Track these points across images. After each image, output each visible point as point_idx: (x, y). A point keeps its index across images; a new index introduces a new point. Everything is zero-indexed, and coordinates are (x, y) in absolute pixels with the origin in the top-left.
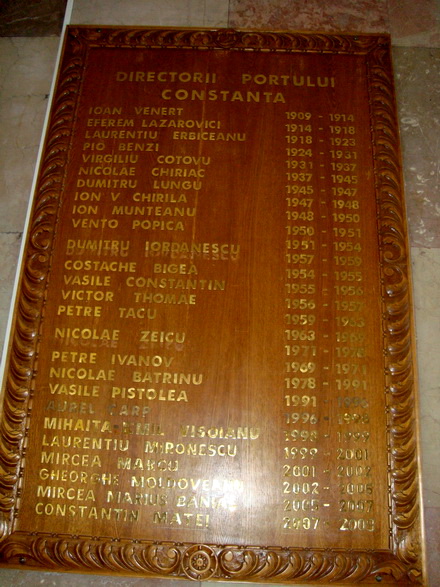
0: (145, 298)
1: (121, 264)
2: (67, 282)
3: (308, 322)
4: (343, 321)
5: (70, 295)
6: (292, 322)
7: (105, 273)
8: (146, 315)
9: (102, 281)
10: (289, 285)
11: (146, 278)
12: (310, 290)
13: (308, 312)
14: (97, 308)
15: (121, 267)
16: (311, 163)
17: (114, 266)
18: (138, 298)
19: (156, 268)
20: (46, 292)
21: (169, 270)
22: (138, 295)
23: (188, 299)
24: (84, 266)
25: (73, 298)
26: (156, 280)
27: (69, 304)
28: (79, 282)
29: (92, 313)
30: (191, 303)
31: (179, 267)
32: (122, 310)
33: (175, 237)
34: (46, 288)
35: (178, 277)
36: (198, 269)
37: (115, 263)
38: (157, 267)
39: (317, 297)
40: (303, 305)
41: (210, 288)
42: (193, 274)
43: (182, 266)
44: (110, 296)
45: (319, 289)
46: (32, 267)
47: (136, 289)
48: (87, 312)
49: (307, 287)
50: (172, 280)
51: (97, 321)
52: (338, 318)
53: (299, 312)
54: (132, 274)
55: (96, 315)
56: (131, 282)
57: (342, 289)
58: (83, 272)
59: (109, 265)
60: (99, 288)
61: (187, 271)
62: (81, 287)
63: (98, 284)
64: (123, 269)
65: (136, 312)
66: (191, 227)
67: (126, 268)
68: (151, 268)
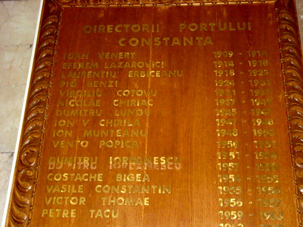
0: (110, 201)
1: (91, 175)
2: (49, 191)
3: (238, 217)
4: (265, 215)
5: (52, 201)
6: (224, 217)
7: (79, 183)
8: (111, 215)
9: (77, 188)
10: (220, 188)
11: (110, 185)
12: (238, 191)
13: (237, 209)
14: (72, 210)
15: (91, 177)
16: (234, 91)
17: (86, 177)
18: (104, 201)
19: (117, 178)
20: (33, 199)
21: (128, 178)
22: (104, 199)
23: (143, 202)
24: (63, 177)
25: (54, 203)
26: (118, 187)
27: (51, 208)
28: (59, 191)
29: (69, 215)
30: (145, 204)
31: (135, 176)
32: (92, 211)
33: (132, 153)
34: (32, 196)
35: (134, 183)
36: (150, 177)
37: (87, 174)
38: (119, 177)
39: (243, 197)
40: (232, 203)
41: (160, 192)
42: (146, 181)
43: (138, 175)
44: (83, 201)
45: (244, 190)
46: (21, 180)
47: (103, 194)
48: (65, 215)
49: (235, 189)
50: (130, 187)
51: (73, 221)
52: (261, 213)
53: (230, 209)
54: (99, 183)
55: (72, 216)
56: (99, 189)
57: (263, 189)
58: (62, 182)
59: (81, 176)
60: (74, 195)
61: (142, 179)
62: (60, 194)
63: (74, 191)
64: (93, 179)
65: (103, 213)
66: (144, 145)
67: (95, 178)
68: (114, 177)
